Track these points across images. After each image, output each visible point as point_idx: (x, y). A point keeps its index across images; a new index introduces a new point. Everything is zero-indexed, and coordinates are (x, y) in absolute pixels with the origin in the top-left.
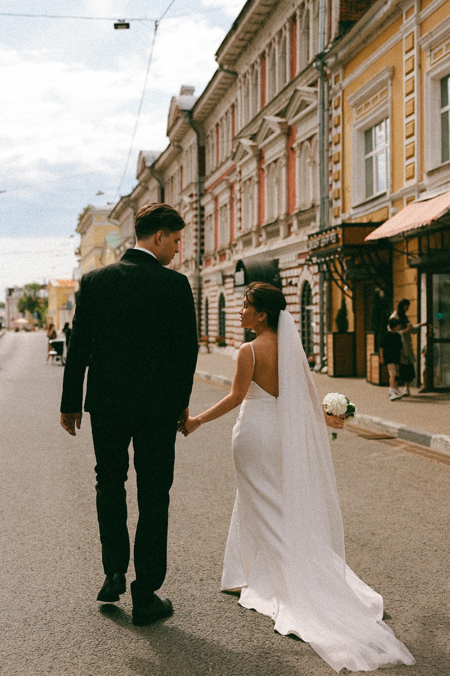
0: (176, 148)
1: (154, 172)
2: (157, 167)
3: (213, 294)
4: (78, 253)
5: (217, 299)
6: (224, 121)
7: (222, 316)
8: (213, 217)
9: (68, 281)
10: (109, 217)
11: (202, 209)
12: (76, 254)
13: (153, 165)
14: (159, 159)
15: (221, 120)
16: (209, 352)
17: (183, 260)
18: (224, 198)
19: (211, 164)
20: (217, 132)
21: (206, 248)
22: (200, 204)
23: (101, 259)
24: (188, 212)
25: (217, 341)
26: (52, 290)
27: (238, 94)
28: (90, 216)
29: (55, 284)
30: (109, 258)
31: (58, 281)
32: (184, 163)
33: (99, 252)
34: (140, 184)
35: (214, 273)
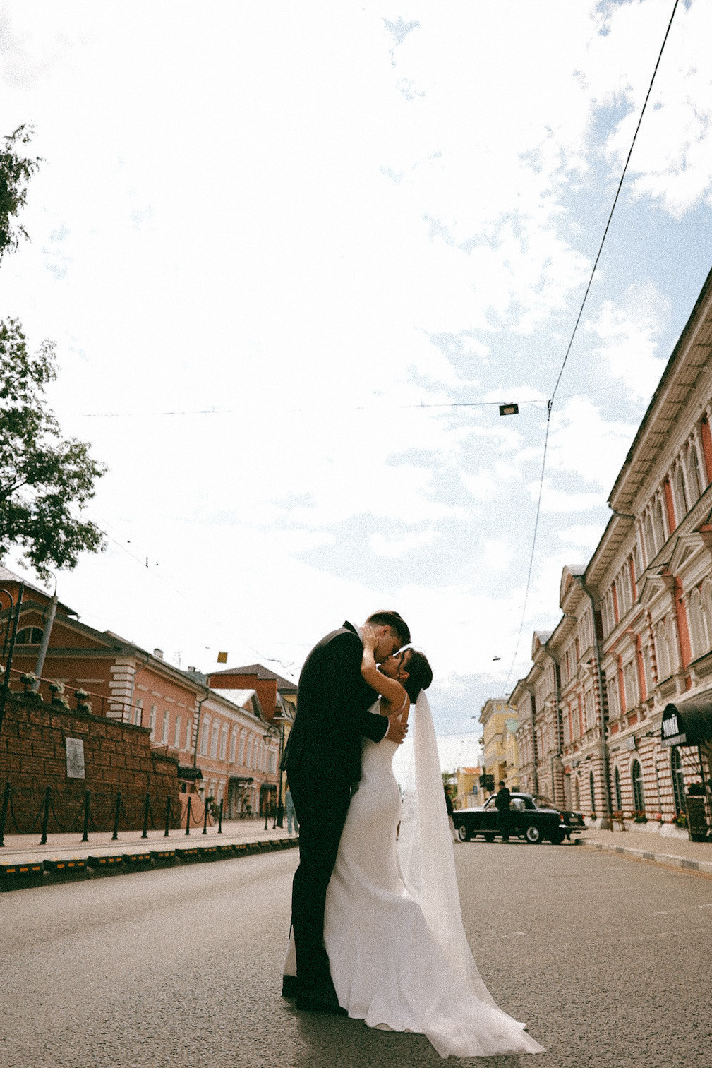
0: (570, 620)
1: (550, 649)
2: (551, 644)
3: (625, 762)
4: (482, 742)
5: (629, 768)
6: (621, 577)
7: (637, 787)
8: (616, 679)
9: (474, 769)
10: (508, 703)
11: (603, 673)
12: (480, 743)
13: (547, 643)
14: (552, 637)
15: (617, 577)
16: (624, 830)
17: (584, 731)
18: (629, 655)
19: (608, 625)
20: (614, 591)
21: (611, 715)
22: (600, 669)
23: (502, 744)
24: (588, 678)
25: (633, 816)
26: (461, 776)
27: (638, 539)
28: (491, 706)
29: (462, 771)
30: (510, 741)
31: (465, 768)
32: (579, 633)
33: (499, 738)
34: (536, 665)
35: (623, 738)
